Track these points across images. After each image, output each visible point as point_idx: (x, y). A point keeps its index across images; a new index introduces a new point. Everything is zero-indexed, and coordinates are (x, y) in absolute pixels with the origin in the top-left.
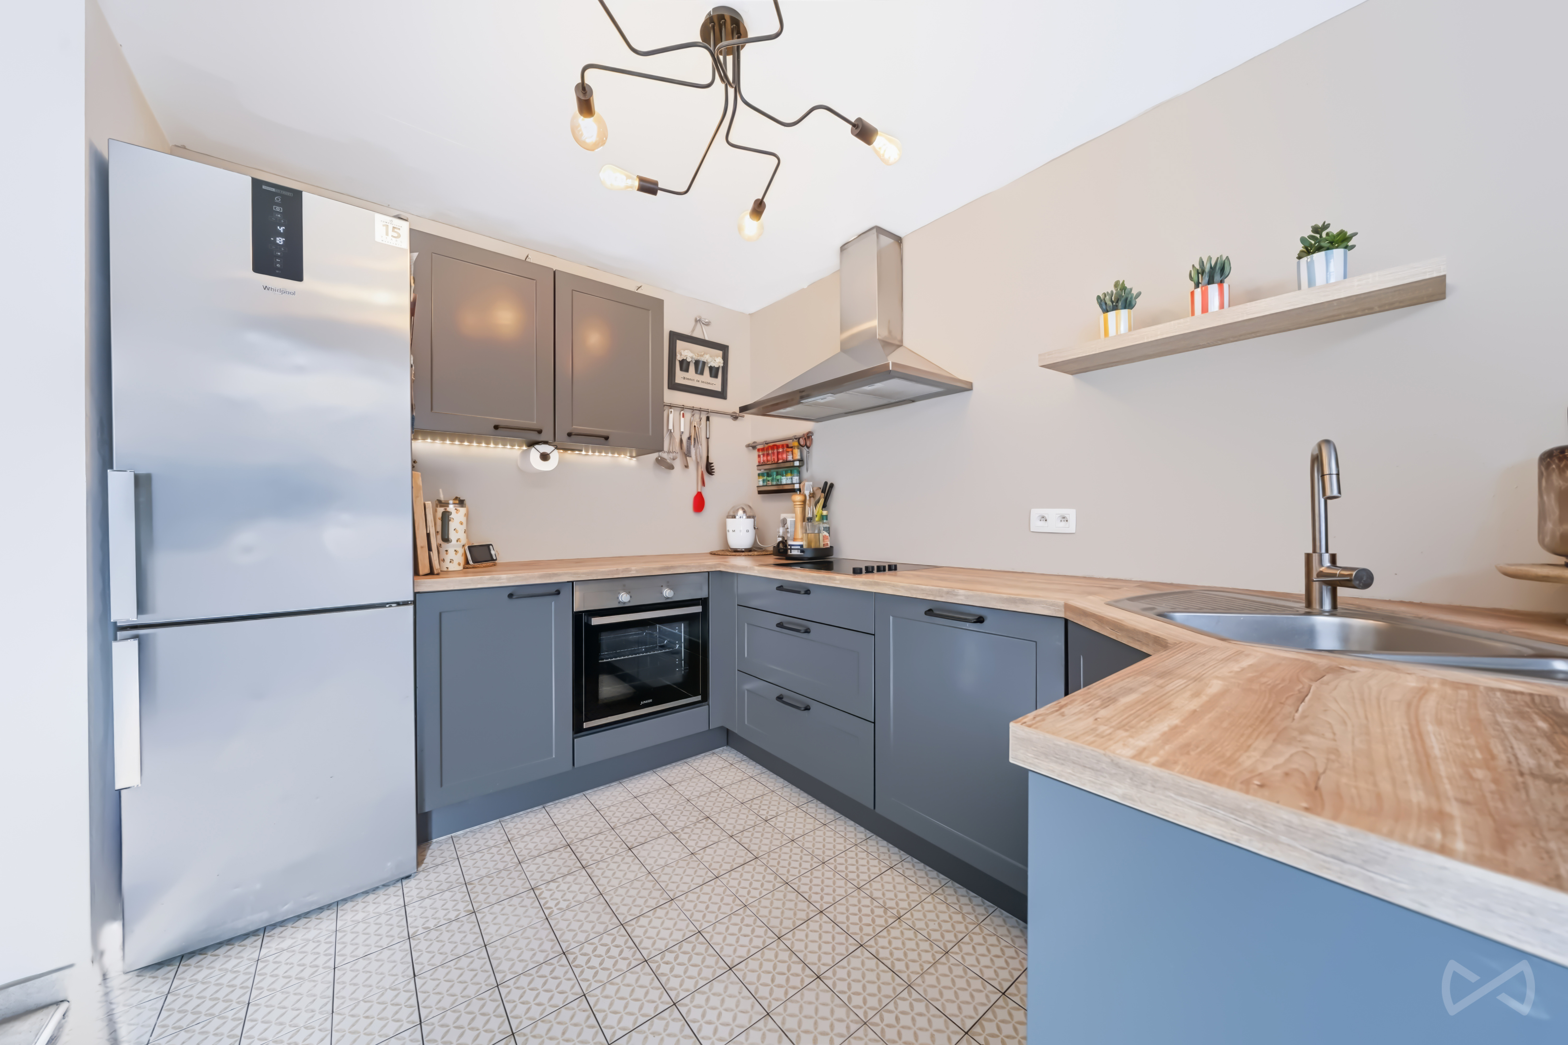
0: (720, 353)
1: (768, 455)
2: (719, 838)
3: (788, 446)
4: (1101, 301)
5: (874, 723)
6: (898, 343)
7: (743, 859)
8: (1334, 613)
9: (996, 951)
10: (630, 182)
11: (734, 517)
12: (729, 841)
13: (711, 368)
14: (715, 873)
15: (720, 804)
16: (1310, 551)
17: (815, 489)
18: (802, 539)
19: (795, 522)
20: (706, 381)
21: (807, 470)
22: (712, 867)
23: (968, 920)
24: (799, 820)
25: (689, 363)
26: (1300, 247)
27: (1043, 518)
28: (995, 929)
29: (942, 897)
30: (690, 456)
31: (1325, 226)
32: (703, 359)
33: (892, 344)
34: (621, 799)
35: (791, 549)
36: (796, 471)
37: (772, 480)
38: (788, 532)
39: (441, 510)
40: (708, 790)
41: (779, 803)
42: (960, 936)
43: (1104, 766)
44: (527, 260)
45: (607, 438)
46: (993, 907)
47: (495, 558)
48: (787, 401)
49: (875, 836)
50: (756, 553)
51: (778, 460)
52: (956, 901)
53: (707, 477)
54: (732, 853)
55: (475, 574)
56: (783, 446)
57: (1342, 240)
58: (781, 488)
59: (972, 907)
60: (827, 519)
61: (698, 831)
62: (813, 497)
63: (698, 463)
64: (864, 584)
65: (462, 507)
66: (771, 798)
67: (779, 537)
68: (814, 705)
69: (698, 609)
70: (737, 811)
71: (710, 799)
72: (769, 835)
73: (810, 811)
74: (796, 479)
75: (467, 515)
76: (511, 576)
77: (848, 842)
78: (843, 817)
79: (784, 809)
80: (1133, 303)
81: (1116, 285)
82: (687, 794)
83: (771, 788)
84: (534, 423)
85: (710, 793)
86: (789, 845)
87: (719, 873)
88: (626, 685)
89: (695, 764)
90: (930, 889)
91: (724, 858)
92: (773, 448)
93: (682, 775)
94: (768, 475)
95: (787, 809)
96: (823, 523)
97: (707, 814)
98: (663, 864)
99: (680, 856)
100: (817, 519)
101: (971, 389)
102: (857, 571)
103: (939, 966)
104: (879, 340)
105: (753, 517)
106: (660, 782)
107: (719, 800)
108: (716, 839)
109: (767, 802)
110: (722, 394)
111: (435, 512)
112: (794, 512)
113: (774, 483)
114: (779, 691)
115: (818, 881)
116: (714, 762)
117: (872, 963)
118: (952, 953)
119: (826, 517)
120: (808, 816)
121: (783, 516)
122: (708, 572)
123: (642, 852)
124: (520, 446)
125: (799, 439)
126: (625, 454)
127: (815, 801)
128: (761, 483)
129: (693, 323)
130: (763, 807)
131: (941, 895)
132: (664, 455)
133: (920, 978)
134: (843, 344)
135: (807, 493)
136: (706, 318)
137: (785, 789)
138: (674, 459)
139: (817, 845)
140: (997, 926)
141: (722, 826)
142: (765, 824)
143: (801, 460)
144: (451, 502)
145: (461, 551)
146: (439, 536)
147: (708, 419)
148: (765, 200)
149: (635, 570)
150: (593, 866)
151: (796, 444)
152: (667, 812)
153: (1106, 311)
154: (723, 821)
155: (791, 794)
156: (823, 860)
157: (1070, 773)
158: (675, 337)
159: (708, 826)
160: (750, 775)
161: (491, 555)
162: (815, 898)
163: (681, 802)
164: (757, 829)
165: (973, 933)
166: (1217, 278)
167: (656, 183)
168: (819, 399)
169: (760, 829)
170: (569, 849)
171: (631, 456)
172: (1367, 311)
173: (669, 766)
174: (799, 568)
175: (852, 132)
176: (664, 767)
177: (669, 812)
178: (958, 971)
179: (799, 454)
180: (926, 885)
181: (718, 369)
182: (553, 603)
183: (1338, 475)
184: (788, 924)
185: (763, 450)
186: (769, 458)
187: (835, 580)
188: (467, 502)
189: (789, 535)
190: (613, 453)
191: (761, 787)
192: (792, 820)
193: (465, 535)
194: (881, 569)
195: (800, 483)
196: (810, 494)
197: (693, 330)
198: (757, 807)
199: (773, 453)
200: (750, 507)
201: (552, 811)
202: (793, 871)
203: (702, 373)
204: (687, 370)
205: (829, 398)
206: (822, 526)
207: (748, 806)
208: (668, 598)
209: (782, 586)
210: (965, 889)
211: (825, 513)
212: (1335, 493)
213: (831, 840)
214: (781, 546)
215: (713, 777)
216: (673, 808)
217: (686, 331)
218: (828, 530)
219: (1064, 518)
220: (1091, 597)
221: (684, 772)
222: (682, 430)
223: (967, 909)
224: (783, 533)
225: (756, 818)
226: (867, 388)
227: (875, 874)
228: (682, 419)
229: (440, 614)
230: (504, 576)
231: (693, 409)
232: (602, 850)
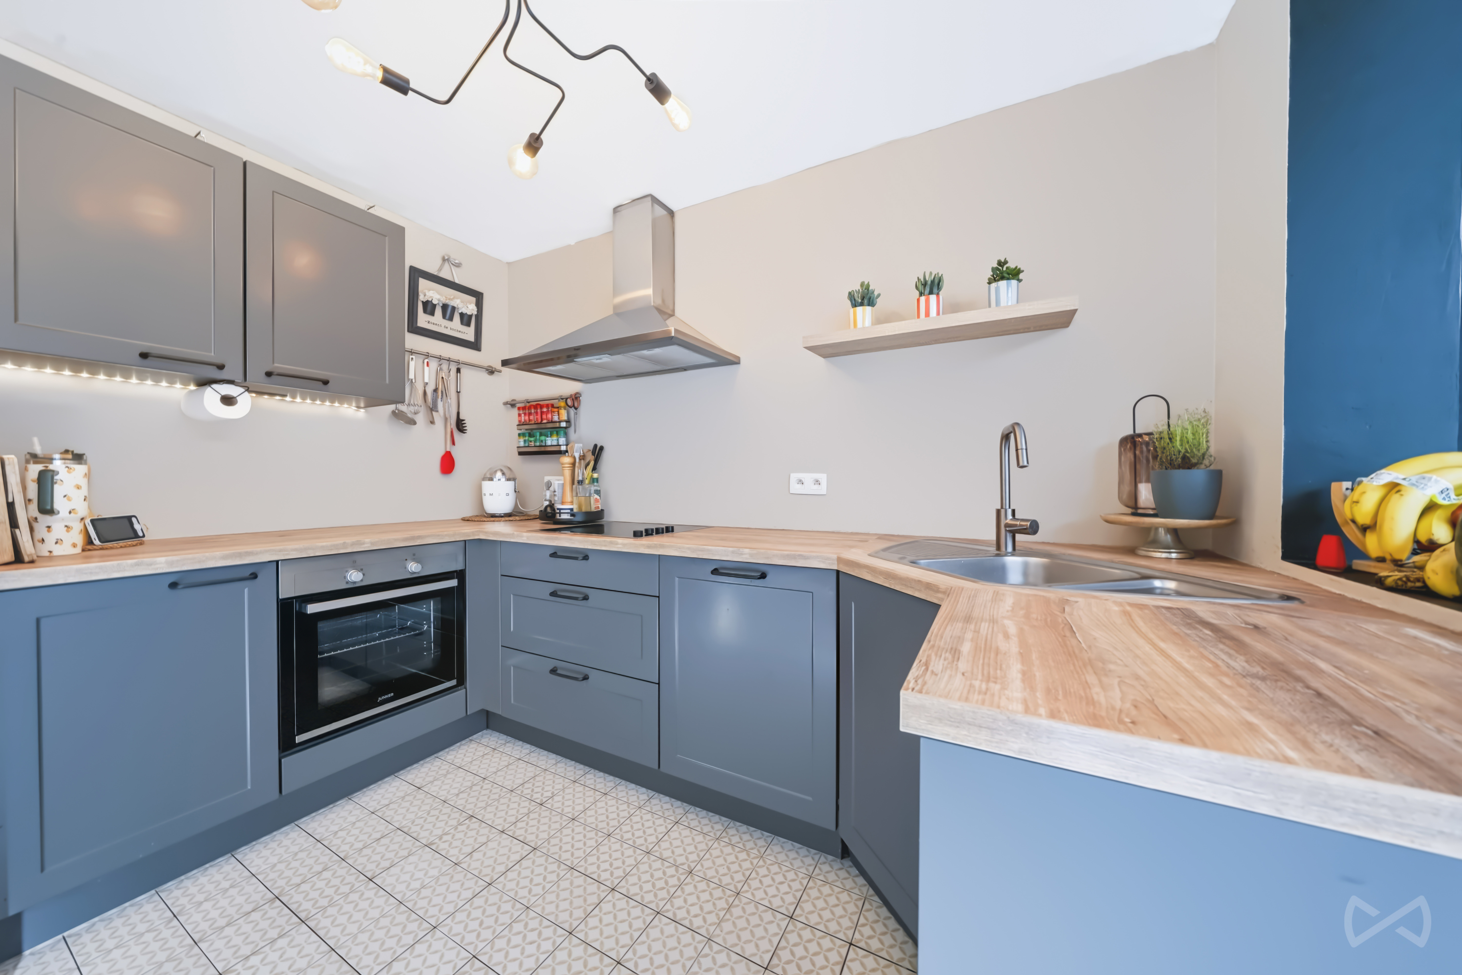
0: (474, 299)
1: (530, 414)
2: (488, 837)
3: (553, 406)
4: (851, 296)
5: (659, 684)
6: (670, 312)
7: (519, 854)
8: (1014, 553)
9: (779, 878)
10: (369, 69)
11: (491, 479)
12: (500, 837)
13: (462, 315)
14: (488, 879)
15: (485, 798)
16: (999, 507)
17: (585, 451)
18: (572, 503)
19: (563, 485)
20: (454, 328)
21: (575, 432)
22: (483, 874)
23: (752, 856)
24: (577, 795)
25: (434, 306)
26: (989, 274)
27: (801, 482)
28: (775, 857)
29: (726, 840)
30: (437, 411)
31: (1006, 262)
32: (452, 303)
33: (666, 312)
34: (353, 819)
35: (560, 513)
36: (562, 432)
37: (535, 441)
38: (555, 495)
39: (35, 469)
40: (469, 784)
41: (554, 782)
42: (747, 873)
43: (1000, 724)
44: (198, 137)
45: (326, 382)
46: (771, 836)
47: (141, 534)
48: (552, 359)
49: (657, 794)
50: (517, 518)
51: (542, 420)
52: (739, 840)
53: (457, 435)
54: (505, 851)
55: (103, 558)
56: (547, 406)
57: (1014, 274)
58: (543, 449)
59: (754, 842)
60: (597, 482)
61: (461, 835)
62: (583, 459)
63: (446, 419)
64: (649, 547)
65: (80, 464)
66: (544, 778)
67: (546, 500)
68: (592, 674)
69: (453, 583)
70: (506, 801)
71: (473, 794)
72: (546, 820)
73: (588, 782)
74: (562, 441)
75: (88, 476)
76: (170, 558)
77: (631, 806)
78: (623, 782)
79: (560, 787)
80: (875, 302)
81: (862, 284)
82: (443, 794)
83: (543, 767)
84: (211, 355)
85: (471, 788)
86: (570, 825)
87: (492, 878)
88: (357, 680)
89: (449, 757)
90: (715, 834)
91: (496, 859)
92: (536, 407)
93: (434, 773)
94: (530, 435)
95: (563, 786)
96: (594, 486)
97: (470, 813)
98: (419, 887)
99: (440, 872)
100: (587, 482)
101: (738, 363)
102: (637, 534)
103: (733, 910)
104: (653, 306)
105: (514, 479)
106: (405, 788)
107: (483, 792)
108: (483, 839)
109: (540, 784)
110: (475, 345)
111: (24, 471)
112: (562, 475)
113: (538, 444)
114: (551, 664)
115: (606, 857)
116: (473, 750)
117: (670, 928)
118: (742, 893)
119: (597, 480)
120: (587, 789)
121: (547, 479)
122: (465, 541)
123: (387, 880)
124: (185, 383)
125: (567, 399)
126: (350, 404)
127: (593, 771)
128: (522, 444)
129: (440, 262)
130: (536, 790)
131: (726, 837)
132: (403, 408)
133: (718, 928)
134: (615, 307)
135: (577, 455)
136: (456, 257)
137: (559, 765)
138: (415, 413)
139: (600, 818)
140: (777, 853)
141: (489, 822)
142: (540, 809)
143: (568, 421)
144: (57, 456)
145: (78, 527)
146: (34, 507)
147: (458, 370)
148: (542, 137)
149: (368, 543)
150: (319, 916)
151: (563, 404)
152: (417, 821)
153: (855, 305)
154: (491, 816)
155: (566, 769)
156: (608, 832)
157: (965, 735)
158: (416, 274)
159: (473, 826)
160: (518, 757)
161: (135, 531)
162: (605, 876)
163: (435, 805)
164: (532, 816)
165: (758, 867)
166: (935, 290)
167: (407, 82)
168: (594, 359)
169: (536, 815)
170: (278, 902)
171: (358, 407)
172: (1026, 330)
173: (415, 766)
174: (569, 532)
175: (646, 86)
176: (409, 768)
177: (421, 821)
178: (751, 909)
179: (566, 415)
180: (710, 832)
181: (470, 316)
182: (246, 591)
183: (1026, 449)
184: (579, 913)
185: (524, 408)
186: (532, 417)
187: (617, 544)
188: (89, 456)
189: (556, 498)
190: (332, 402)
191: (530, 768)
192: (571, 796)
193: (86, 504)
194: (659, 531)
195: (567, 445)
196: (580, 456)
197: (440, 270)
198: (529, 791)
199: (537, 413)
200: (509, 468)
201: (247, 857)
202: (577, 854)
203: (451, 319)
204: (432, 313)
205: (605, 359)
206: (593, 489)
207: (519, 792)
208: (415, 573)
209: (555, 553)
210: (745, 826)
211: (595, 475)
212: (1025, 464)
213: (614, 809)
214: (549, 510)
215: (474, 768)
216: (425, 815)
217: (432, 269)
218: (598, 492)
219: (817, 482)
220: (853, 550)
221: (436, 768)
222: (426, 380)
223: (750, 845)
224: (551, 496)
225: (530, 804)
226: (645, 352)
227: (662, 833)
228: (426, 368)
229: (38, 621)
230: (163, 559)
231: (440, 358)
232: (330, 891)
